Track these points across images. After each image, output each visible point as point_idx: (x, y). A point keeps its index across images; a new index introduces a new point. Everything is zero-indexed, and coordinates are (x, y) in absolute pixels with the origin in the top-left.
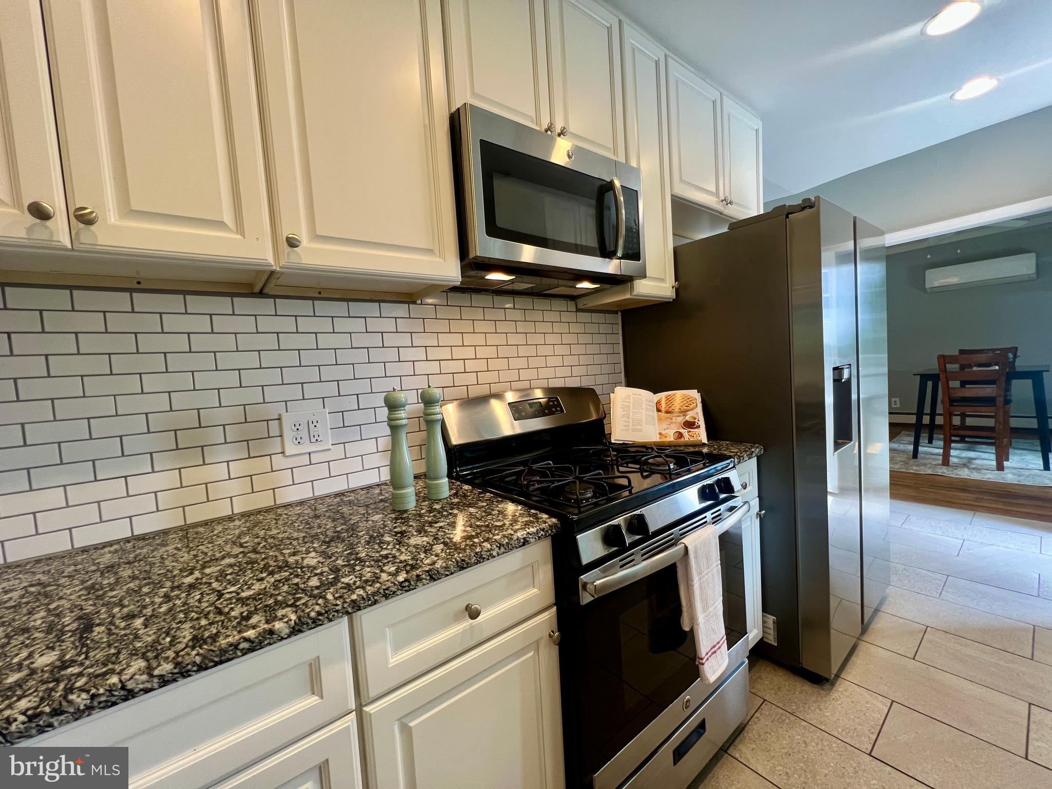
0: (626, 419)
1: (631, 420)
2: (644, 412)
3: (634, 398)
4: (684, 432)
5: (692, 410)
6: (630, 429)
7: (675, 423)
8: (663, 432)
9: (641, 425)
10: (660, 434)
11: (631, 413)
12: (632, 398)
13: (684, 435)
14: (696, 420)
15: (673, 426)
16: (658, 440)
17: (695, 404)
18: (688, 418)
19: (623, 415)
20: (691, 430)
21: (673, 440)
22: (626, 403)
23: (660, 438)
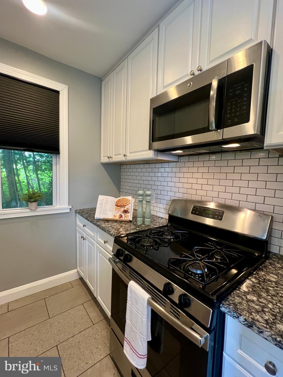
0: (101, 209)
1: (103, 209)
2: (109, 206)
3: (105, 200)
4: (123, 215)
5: (128, 205)
6: (102, 213)
7: (120, 211)
8: (115, 215)
9: (107, 212)
10: (114, 215)
11: (103, 206)
12: (104, 200)
13: (123, 216)
14: (128, 210)
15: (119, 212)
16: (113, 218)
17: (129, 202)
18: (125, 209)
19: (100, 207)
20: (126, 214)
21: (118, 218)
22: (102, 202)
23: (114, 217)
